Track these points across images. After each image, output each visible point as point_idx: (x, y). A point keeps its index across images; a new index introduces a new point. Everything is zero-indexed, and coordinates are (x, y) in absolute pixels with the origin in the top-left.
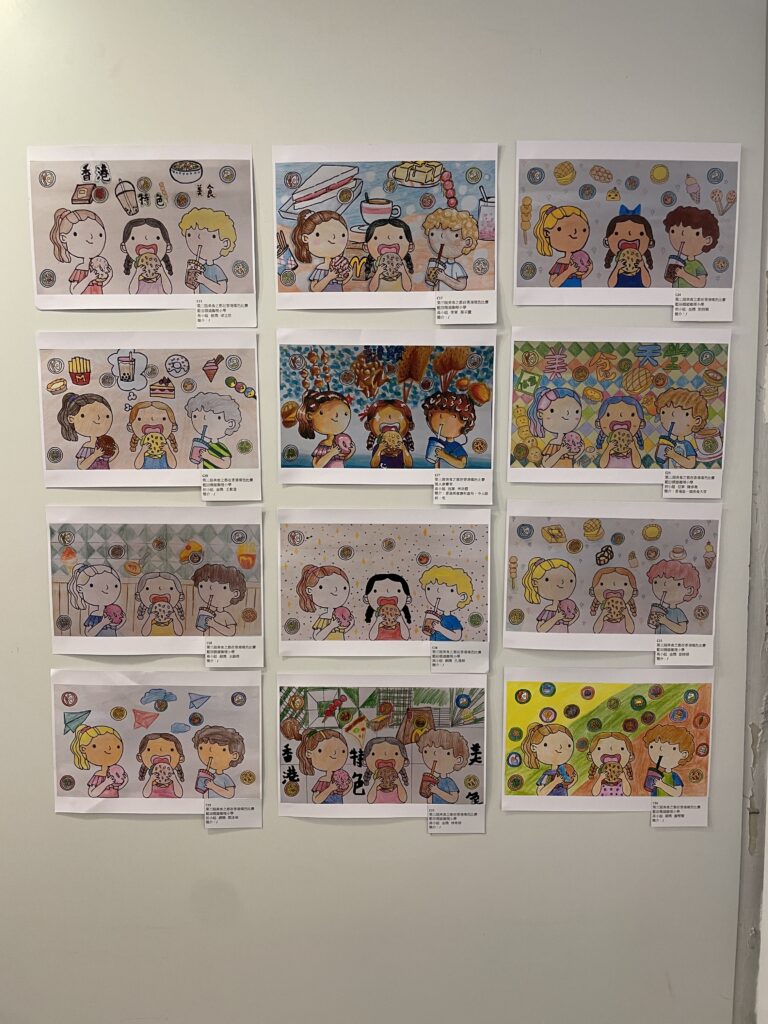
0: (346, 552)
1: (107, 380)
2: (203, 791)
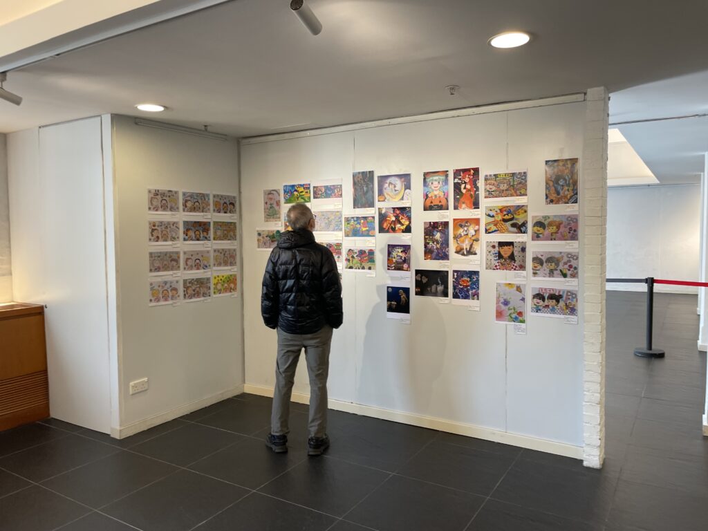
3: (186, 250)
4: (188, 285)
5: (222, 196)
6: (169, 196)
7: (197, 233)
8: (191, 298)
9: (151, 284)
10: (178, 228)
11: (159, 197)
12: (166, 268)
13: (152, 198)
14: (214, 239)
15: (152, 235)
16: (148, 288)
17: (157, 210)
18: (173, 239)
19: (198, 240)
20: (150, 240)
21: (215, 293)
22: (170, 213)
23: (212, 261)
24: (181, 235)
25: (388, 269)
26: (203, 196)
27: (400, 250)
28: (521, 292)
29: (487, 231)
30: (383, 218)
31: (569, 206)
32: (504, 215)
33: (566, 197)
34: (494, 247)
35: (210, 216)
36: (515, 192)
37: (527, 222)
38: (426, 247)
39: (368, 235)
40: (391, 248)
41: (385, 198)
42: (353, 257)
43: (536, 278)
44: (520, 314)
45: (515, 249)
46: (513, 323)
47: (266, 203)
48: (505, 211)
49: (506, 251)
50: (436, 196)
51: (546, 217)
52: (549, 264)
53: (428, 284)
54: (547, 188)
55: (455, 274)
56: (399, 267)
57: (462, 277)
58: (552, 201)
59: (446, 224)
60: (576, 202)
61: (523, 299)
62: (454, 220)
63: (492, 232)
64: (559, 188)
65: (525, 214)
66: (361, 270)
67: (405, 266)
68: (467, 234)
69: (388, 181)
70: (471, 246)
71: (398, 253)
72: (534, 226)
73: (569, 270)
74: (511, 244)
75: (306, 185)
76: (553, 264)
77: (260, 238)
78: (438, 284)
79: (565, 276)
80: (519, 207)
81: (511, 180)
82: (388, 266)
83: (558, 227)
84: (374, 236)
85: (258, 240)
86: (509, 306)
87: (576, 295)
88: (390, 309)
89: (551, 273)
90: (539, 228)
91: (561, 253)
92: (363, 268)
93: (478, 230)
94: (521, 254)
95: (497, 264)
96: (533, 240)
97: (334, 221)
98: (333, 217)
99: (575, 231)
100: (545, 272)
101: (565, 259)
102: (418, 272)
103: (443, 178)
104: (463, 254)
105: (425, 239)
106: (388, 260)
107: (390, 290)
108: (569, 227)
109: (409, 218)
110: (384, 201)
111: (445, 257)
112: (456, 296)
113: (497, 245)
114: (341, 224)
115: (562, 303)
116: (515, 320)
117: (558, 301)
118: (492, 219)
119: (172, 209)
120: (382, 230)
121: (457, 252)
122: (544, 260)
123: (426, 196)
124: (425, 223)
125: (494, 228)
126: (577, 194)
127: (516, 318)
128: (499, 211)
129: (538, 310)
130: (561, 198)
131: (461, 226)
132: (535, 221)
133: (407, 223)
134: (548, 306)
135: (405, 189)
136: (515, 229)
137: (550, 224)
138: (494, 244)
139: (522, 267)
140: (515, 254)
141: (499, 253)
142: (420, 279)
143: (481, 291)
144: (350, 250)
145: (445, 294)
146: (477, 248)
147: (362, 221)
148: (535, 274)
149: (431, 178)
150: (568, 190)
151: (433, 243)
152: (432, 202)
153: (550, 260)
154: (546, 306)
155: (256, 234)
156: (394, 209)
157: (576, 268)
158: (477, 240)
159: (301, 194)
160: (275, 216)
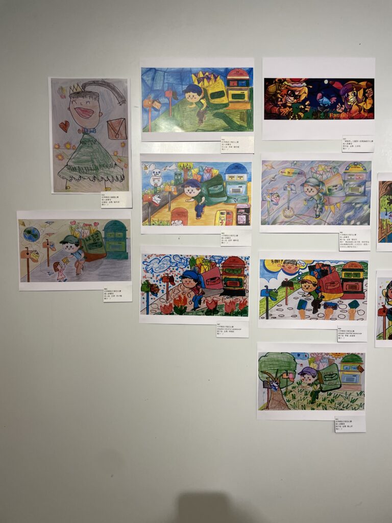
47: (65, 126)
75: (238, 71)
85: (26, 254)
155: (17, 234)
159: (217, 101)
160: (102, 173)
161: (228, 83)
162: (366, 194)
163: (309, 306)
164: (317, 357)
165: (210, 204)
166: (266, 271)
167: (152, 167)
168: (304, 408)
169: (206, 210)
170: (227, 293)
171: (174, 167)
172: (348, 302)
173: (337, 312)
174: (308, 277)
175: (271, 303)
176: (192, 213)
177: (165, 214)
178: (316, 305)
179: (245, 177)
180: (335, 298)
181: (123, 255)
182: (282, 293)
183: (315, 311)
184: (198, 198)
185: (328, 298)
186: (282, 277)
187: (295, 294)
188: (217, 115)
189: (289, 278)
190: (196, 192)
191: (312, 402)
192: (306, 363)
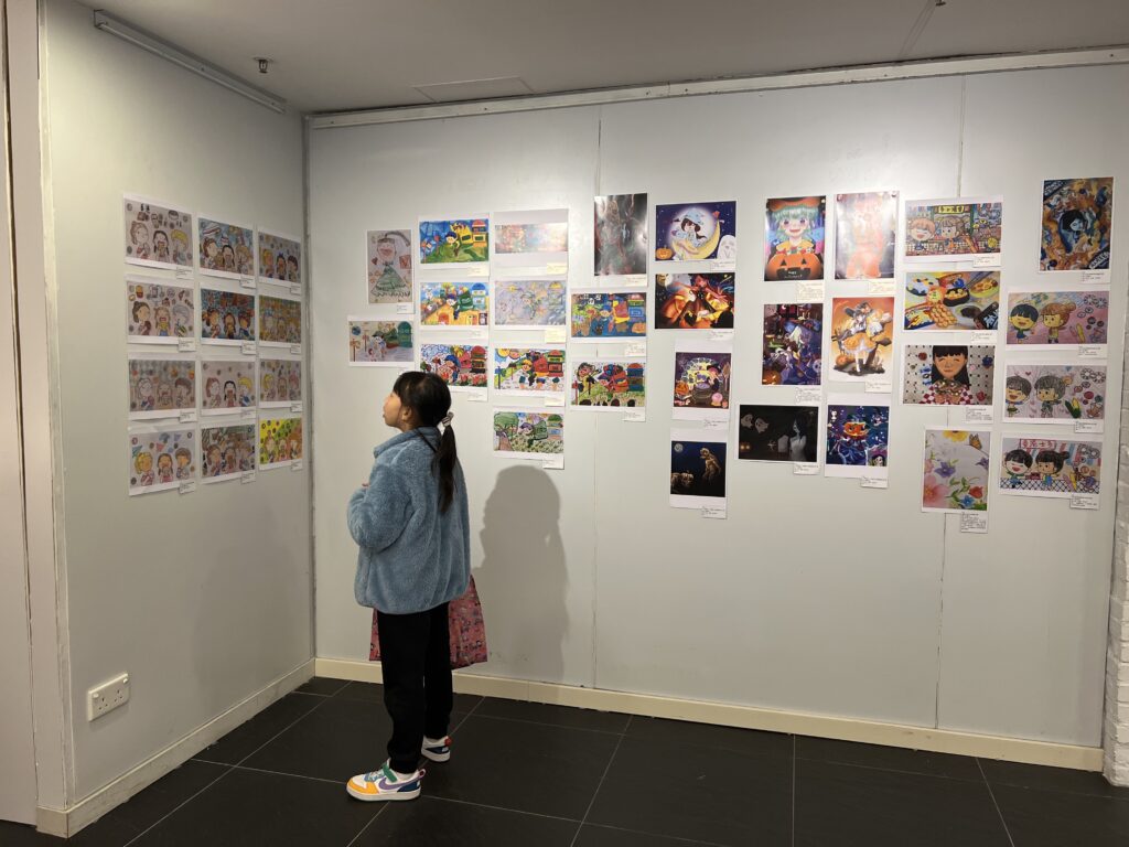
0: (219, 372)
1: (148, 297)
2: (179, 477)
3: (207, 359)
4: (212, 443)
5: (275, 239)
6: (172, 226)
7: (229, 319)
8: (217, 474)
9: (134, 441)
10: (191, 306)
11: (149, 223)
12: (166, 401)
13: (134, 224)
14: (261, 337)
15: (136, 319)
16: (129, 448)
17: (145, 257)
18: (181, 331)
19: (231, 337)
20: (131, 329)
21: (262, 460)
22: (173, 266)
23: (257, 389)
24: (197, 322)
25: (676, 405)
26: (241, 235)
27: (704, 365)
28: (979, 447)
29: (908, 325)
30: (665, 295)
31: (1088, 276)
32: (948, 293)
33: (1083, 255)
34: (923, 356)
35: (254, 284)
36: (975, 244)
37: (998, 306)
38: (766, 356)
39: (629, 333)
40: (684, 360)
41: (674, 254)
42: (590, 380)
43: (1014, 420)
44: (977, 492)
45: (970, 360)
46: (960, 511)
47: (375, 261)
48: (951, 282)
49: (949, 366)
50: (794, 249)
51: (1038, 297)
52: (1044, 391)
53: (772, 434)
54: (1045, 237)
55: (834, 413)
56: (701, 400)
57: (849, 418)
58: (1053, 264)
59: (816, 310)
60: (1106, 267)
61: (985, 463)
62: (836, 300)
63: (920, 326)
64: (1070, 238)
65: (993, 290)
66: (609, 408)
67: (717, 398)
68: (864, 331)
69: (681, 217)
70: (872, 355)
71: (700, 372)
72: (1013, 314)
73: (1085, 402)
74: (961, 350)
75: (479, 222)
76: (1052, 391)
77: (358, 338)
78: (792, 434)
79: (1076, 414)
80: (981, 276)
81: (968, 219)
82: (676, 399)
83: (1065, 316)
84: (644, 335)
85: (353, 343)
86: (952, 476)
87: (1098, 453)
88: (678, 488)
89: (1047, 409)
90: (1023, 319)
91: (1069, 368)
92: (616, 403)
93: (890, 321)
94: (983, 371)
95: (930, 392)
96: (1010, 341)
97: (545, 304)
98: (544, 294)
99: (1101, 324)
100: (1034, 407)
101: (1078, 380)
102: (745, 410)
103: (814, 211)
104: (853, 372)
105: (766, 341)
106: (676, 384)
107: (679, 448)
108: (1088, 316)
109: (730, 298)
110: (671, 259)
111: (812, 378)
112: (833, 459)
113: (929, 352)
114: (563, 309)
115: (1067, 469)
116: (965, 504)
117: (1059, 466)
118: (922, 300)
119: (177, 258)
120: (662, 322)
121: (839, 368)
122: (1033, 384)
123: (774, 250)
124: (767, 307)
125: (924, 318)
126: (1108, 249)
127: (967, 500)
128: (936, 284)
129: (1015, 483)
130: (1075, 258)
131: (850, 313)
132: (1015, 304)
133: (724, 306)
134: (1038, 475)
135: (722, 234)
136: (970, 321)
137: (1048, 311)
138: (923, 351)
139: (985, 398)
140: (970, 371)
141: (934, 368)
142: (750, 425)
143: (891, 449)
144: (583, 366)
145: (809, 455)
146: (884, 358)
147: (616, 303)
148: (1011, 411)
149: (785, 212)
150: (1089, 241)
151: (785, 348)
152: (784, 263)
153: (1046, 382)
154: (1033, 474)
155: (348, 329)
156: (694, 277)
157: (1099, 399)
158: (886, 343)
159: (465, 242)
160: (397, 291)
161: (472, 230)
162: (562, 303)
163: (527, 381)
164: (532, 417)
165: (462, 310)
166: (499, 357)
167: (427, 286)
168: (523, 450)
169: (460, 314)
170: (474, 371)
171: (440, 286)
172: (552, 378)
173: (545, 385)
174: (526, 361)
175: (502, 378)
176: (451, 317)
177: (435, 317)
178: (531, 380)
179: (484, 292)
180: (543, 376)
181: (409, 345)
182: (509, 372)
183: (530, 384)
184: (455, 307)
185: (539, 375)
186: (509, 360)
187: (518, 373)
188: (466, 251)
189: (514, 361)
190: (454, 303)
191: (529, 447)
192: (525, 420)
